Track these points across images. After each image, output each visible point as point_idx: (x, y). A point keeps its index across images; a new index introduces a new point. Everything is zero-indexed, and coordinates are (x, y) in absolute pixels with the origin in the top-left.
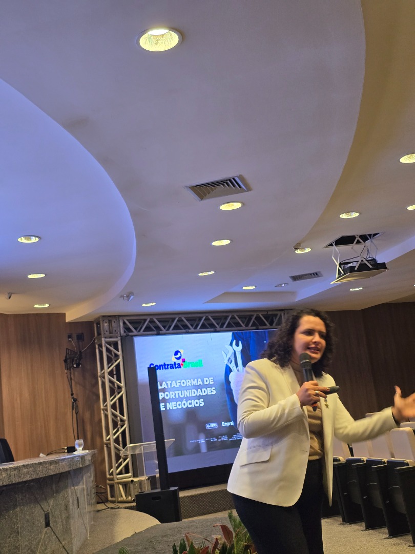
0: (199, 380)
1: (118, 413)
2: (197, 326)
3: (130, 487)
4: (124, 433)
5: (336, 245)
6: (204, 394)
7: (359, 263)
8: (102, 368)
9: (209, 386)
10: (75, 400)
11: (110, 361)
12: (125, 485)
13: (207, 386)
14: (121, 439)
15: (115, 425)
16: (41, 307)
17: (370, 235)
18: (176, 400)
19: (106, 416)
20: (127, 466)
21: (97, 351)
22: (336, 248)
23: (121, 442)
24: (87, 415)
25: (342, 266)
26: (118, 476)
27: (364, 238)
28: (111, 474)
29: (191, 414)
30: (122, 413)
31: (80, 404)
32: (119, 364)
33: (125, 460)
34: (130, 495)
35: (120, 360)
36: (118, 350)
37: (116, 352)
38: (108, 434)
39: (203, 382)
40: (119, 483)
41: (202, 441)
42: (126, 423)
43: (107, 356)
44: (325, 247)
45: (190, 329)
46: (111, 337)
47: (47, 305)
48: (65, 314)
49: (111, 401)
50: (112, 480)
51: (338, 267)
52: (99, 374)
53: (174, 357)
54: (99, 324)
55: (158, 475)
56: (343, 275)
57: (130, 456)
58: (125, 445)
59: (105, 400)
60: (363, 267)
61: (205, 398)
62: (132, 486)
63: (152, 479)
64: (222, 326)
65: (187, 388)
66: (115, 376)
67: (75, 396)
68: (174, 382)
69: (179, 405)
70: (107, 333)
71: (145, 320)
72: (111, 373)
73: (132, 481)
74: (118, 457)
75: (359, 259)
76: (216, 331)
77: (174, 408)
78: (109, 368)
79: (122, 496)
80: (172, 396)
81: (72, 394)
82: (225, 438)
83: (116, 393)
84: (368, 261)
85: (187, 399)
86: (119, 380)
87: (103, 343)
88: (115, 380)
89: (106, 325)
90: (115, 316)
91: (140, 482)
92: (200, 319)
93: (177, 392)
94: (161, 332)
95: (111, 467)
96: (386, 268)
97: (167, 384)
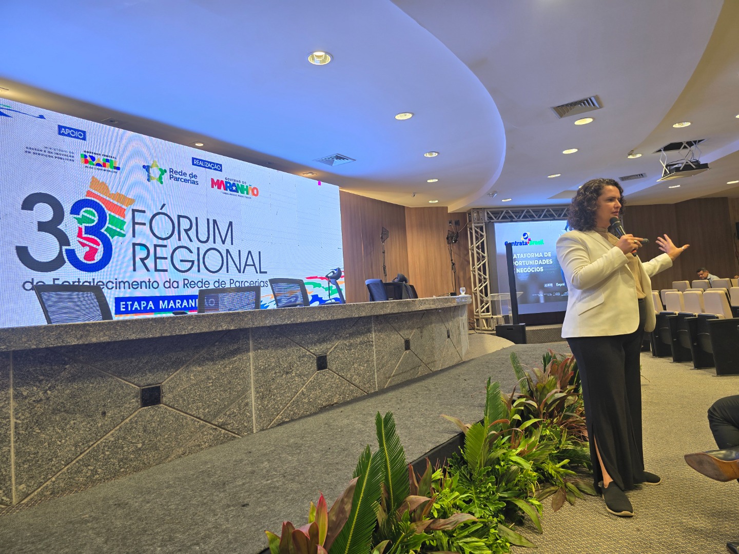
0: (541, 253)
1: (482, 273)
2: (540, 216)
3: (490, 321)
4: (486, 287)
5: (664, 150)
6: (544, 263)
7: (683, 165)
8: (472, 243)
9: (548, 258)
10: (454, 264)
11: (477, 239)
12: (487, 320)
13: (545, 258)
14: (484, 291)
15: (480, 281)
16: (434, 202)
17: (695, 142)
18: (523, 266)
19: (474, 276)
20: (488, 308)
21: (469, 232)
22: (664, 153)
23: (484, 293)
24: (461, 274)
25: (668, 167)
26: (482, 314)
27: (690, 144)
28: (478, 312)
29: (534, 276)
30: (485, 273)
31: (457, 266)
32: (483, 241)
33: (486, 304)
34: (490, 326)
35: (485, 238)
36: (483, 232)
37: (482, 233)
38: (475, 286)
39: (543, 255)
40: (482, 318)
41: (541, 295)
42: (488, 280)
43: (476, 236)
44: (654, 153)
45: (535, 218)
46: (478, 223)
47: (437, 201)
48: (447, 208)
49: (478, 265)
50: (478, 316)
51: (665, 167)
52: (470, 248)
53: (522, 237)
54: (471, 214)
55: (511, 315)
56: (668, 174)
57: (490, 302)
58: (486, 295)
59: (473, 265)
60: (687, 167)
61: (544, 266)
62: (491, 320)
63: (506, 318)
64: (559, 215)
65: (531, 259)
66: (480, 249)
67: (453, 261)
68: (522, 255)
69: (525, 270)
70: (476, 221)
71: (502, 212)
72: (478, 247)
73: (492, 317)
74: (482, 302)
75: (684, 162)
76: (554, 219)
77: (521, 272)
78: (476, 244)
79: (484, 326)
80: (521, 264)
81: (452, 260)
82: (558, 294)
83: (481, 261)
84: (692, 162)
85: (531, 266)
86: (483, 251)
87: (473, 227)
88: (480, 252)
89: (475, 215)
90: (481, 208)
91: (497, 318)
92: (543, 211)
93: (524, 262)
94: (513, 220)
95: (477, 307)
96: (708, 167)
97: (517, 256)
